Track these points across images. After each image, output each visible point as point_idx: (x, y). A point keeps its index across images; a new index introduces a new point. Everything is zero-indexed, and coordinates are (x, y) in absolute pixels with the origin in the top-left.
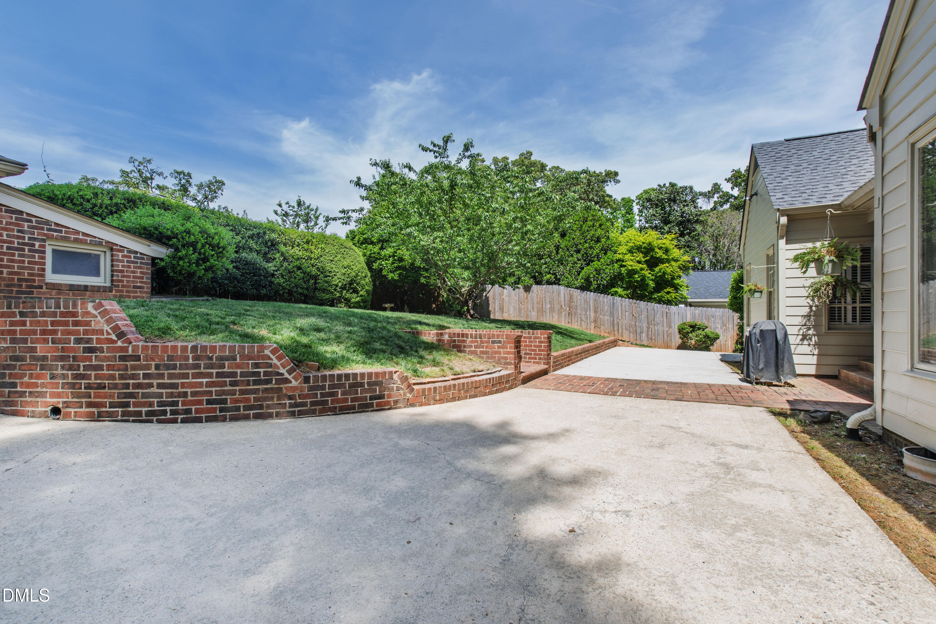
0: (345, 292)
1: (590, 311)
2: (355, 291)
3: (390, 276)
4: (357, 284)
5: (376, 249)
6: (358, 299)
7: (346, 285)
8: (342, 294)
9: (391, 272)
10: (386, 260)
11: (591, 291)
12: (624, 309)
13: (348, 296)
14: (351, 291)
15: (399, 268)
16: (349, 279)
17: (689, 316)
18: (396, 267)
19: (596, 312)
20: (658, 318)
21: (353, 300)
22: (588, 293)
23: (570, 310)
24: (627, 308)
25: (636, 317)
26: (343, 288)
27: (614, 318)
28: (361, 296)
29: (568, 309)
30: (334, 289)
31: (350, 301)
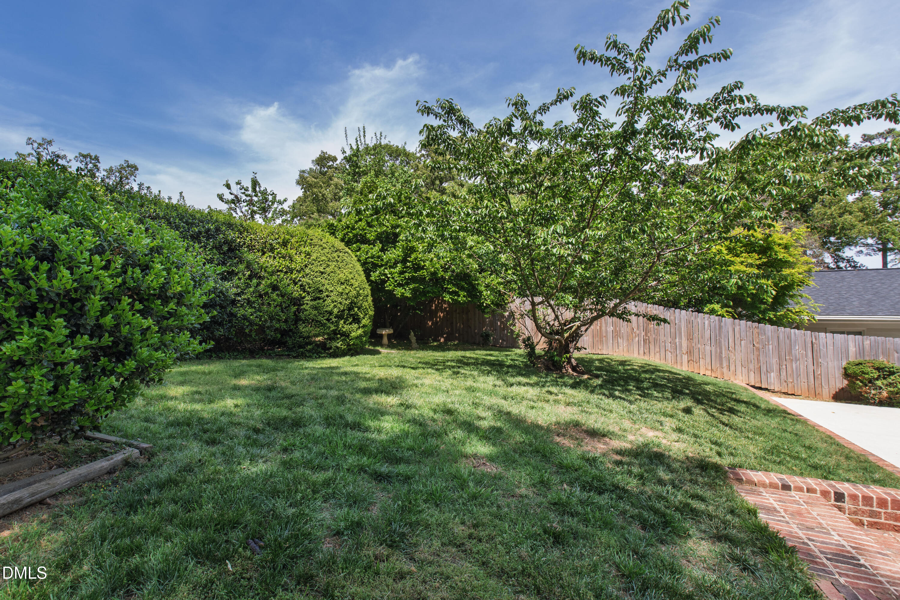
0: (342, 322)
1: (681, 338)
2: (356, 320)
3: (399, 292)
4: (359, 308)
5: (376, 250)
6: (360, 331)
7: (344, 310)
8: (337, 326)
9: (399, 285)
10: (391, 267)
11: (680, 308)
12: (737, 335)
13: (346, 328)
14: (350, 320)
15: (413, 280)
16: (348, 302)
17: (852, 349)
18: (409, 279)
19: (690, 338)
20: (798, 350)
21: (353, 334)
22: (677, 311)
23: (646, 335)
24: (743, 334)
25: (758, 349)
26: (340, 317)
27: (721, 348)
28: (364, 326)
29: (643, 334)
30: (328, 320)
31: (348, 336)
